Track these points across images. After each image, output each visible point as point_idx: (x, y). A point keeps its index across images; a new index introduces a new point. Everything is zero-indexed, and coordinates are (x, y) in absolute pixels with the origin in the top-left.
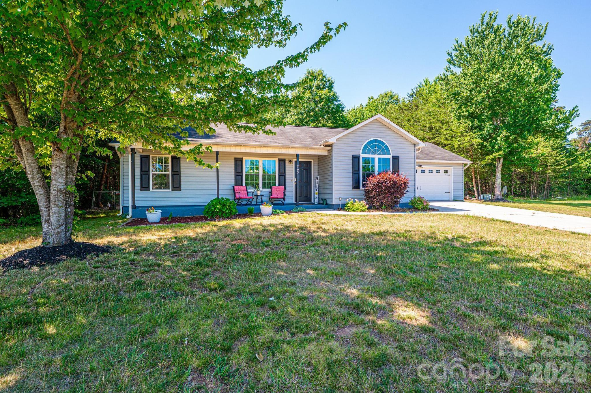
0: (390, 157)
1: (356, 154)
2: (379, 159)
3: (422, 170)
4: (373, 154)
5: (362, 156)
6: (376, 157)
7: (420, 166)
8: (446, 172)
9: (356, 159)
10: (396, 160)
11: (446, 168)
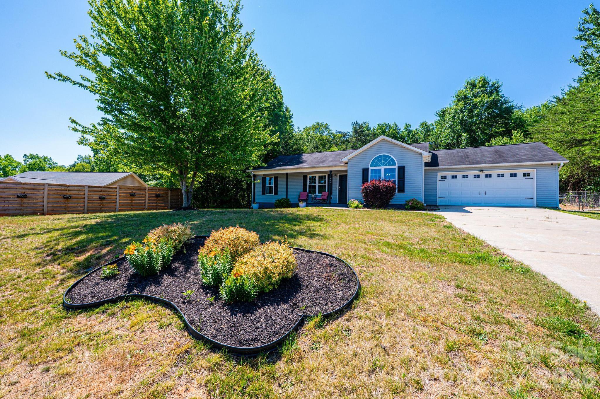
0: (396, 167)
1: (365, 167)
2: (385, 169)
3: (486, 175)
4: (380, 166)
5: (370, 168)
6: (383, 168)
7: (482, 171)
8: (526, 175)
9: (365, 171)
10: (401, 169)
11: (526, 171)
